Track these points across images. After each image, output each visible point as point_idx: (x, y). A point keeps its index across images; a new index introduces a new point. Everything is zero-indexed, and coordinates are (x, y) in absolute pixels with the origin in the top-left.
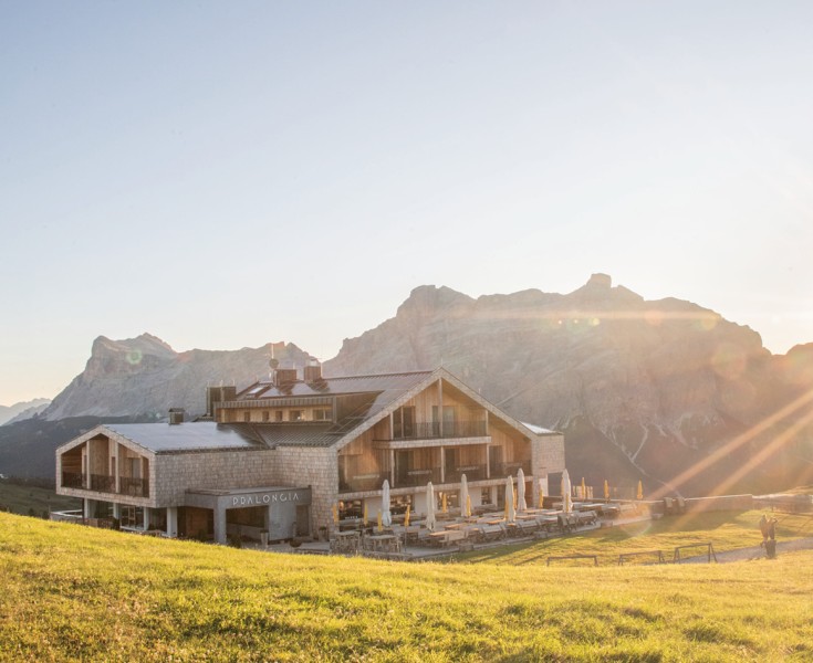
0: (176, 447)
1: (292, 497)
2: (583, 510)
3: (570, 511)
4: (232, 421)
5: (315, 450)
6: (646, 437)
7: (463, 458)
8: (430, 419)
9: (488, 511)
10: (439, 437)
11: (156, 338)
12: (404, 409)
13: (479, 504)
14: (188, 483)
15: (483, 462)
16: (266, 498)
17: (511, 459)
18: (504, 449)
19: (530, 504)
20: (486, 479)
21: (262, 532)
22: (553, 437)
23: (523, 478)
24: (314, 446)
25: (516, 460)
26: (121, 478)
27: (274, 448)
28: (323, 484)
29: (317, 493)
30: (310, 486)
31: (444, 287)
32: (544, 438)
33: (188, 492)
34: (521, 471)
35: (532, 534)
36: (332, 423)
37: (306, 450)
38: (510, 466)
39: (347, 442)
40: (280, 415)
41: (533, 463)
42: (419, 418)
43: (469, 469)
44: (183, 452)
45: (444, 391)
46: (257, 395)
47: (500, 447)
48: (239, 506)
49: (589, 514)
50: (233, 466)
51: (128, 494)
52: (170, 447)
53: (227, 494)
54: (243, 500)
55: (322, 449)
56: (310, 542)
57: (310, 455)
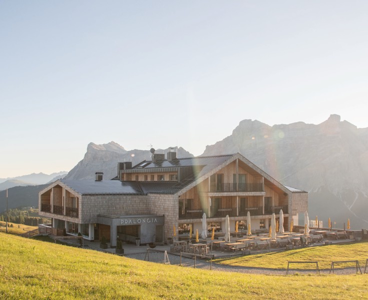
0: (93, 192)
1: (154, 220)
2: (316, 234)
3: (308, 234)
4: (129, 180)
5: (167, 196)
6: (357, 198)
7: (250, 203)
8: (231, 181)
9: (263, 232)
10: (236, 191)
11: (117, 144)
12: (218, 175)
13: (258, 228)
14: (99, 211)
15: (261, 205)
16: (139, 221)
17: (277, 205)
18: (273, 199)
19: (286, 229)
20: (262, 214)
21: (136, 239)
22: (302, 194)
23: (283, 215)
24: (167, 194)
25: (279, 206)
26: (66, 207)
27: (147, 195)
28: (170, 214)
29: (167, 219)
30: (164, 215)
31: (256, 121)
32: (297, 194)
33: (99, 216)
34: (281, 211)
35: (285, 246)
36: (177, 182)
37: (162, 195)
38: (276, 208)
39: (184, 192)
40: (153, 177)
41: (289, 207)
42: (225, 181)
43: (253, 209)
44: (97, 195)
45: (239, 166)
46: (144, 167)
47: (271, 198)
48: (124, 225)
49: (318, 237)
50: (124, 203)
51: (70, 216)
52: (90, 192)
53: (118, 218)
54: (126, 222)
55: (170, 195)
56: (162, 245)
57: (164, 198)
